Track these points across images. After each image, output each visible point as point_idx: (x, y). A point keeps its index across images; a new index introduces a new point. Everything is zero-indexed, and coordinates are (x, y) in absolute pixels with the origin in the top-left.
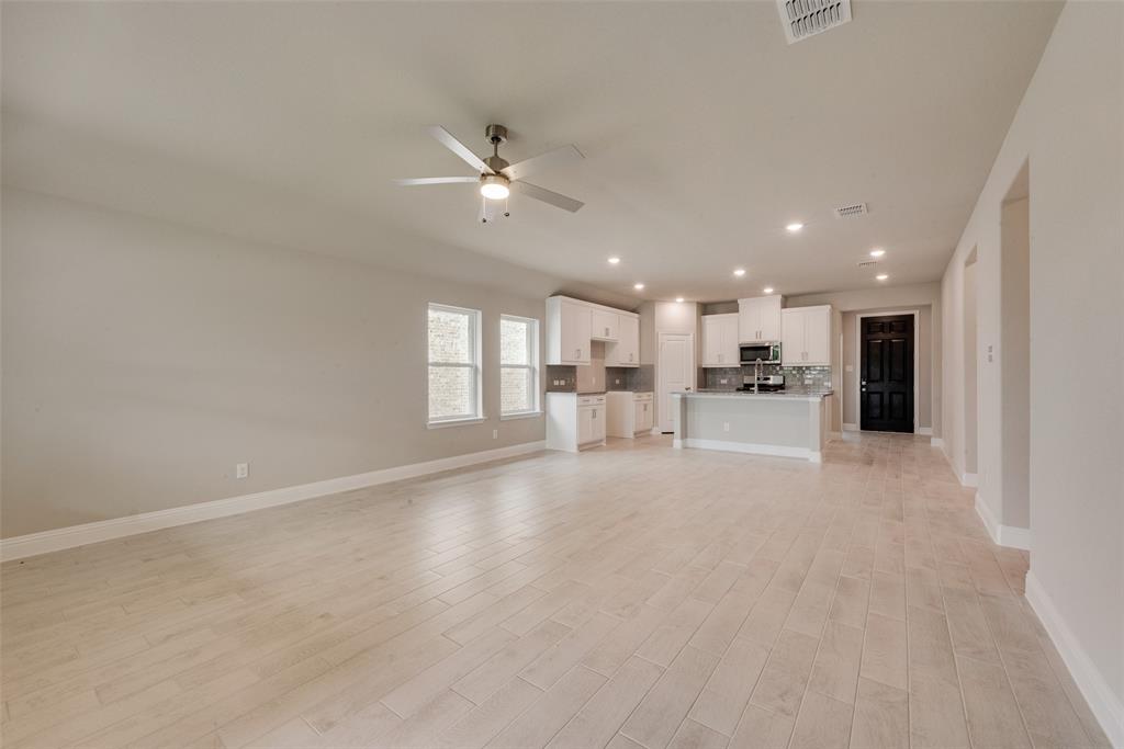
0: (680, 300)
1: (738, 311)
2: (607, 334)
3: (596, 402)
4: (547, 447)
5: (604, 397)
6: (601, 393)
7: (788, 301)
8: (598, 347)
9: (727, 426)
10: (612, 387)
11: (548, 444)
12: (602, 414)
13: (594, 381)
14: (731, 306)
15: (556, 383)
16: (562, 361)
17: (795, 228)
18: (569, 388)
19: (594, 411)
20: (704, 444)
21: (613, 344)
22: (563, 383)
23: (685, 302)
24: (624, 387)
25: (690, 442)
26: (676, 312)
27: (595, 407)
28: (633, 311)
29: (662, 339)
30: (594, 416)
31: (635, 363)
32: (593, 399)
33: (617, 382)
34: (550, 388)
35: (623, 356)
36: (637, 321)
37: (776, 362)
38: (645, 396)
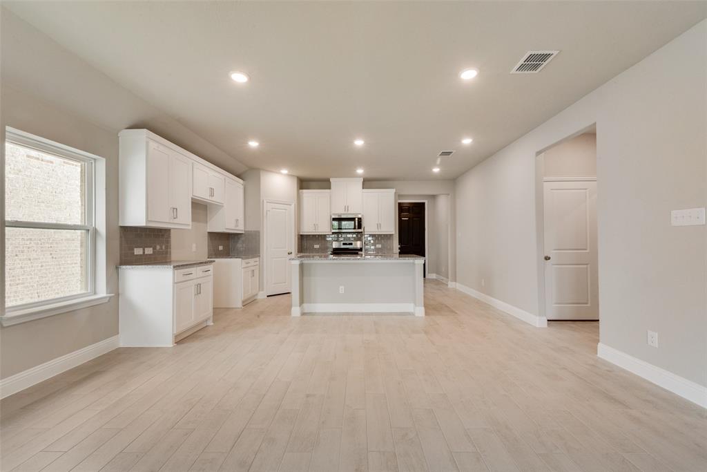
0: (285, 171)
1: (330, 188)
2: (212, 195)
3: (201, 274)
4: (122, 345)
5: (210, 267)
6: (206, 263)
7: (368, 183)
8: (200, 208)
9: (342, 289)
10: (215, 253)
11: (123, 340)
12: (208, 289)
13: (194, 249)
14: (324, 183)
15: (138, 251)
16: (148, 221)
17: (469, 75)
18: (160, 259)
19: (199, 285)
20: (320, 307)
21: (218, 207)
22: (149, 251)
23: (288, 175)
24: (227, 254)
25: (308, 307)
26: (279, 182)
27: (199, 281)
28: (239, 176)
29: (267, 207)
30: (199, 292)
31: (240, 229)
32: (197, 271)
33: (221, 248)
34: (128, 259)
35: (228, 220)
36: (242, 187)
37: (360, 230)
38: (252, 261)
